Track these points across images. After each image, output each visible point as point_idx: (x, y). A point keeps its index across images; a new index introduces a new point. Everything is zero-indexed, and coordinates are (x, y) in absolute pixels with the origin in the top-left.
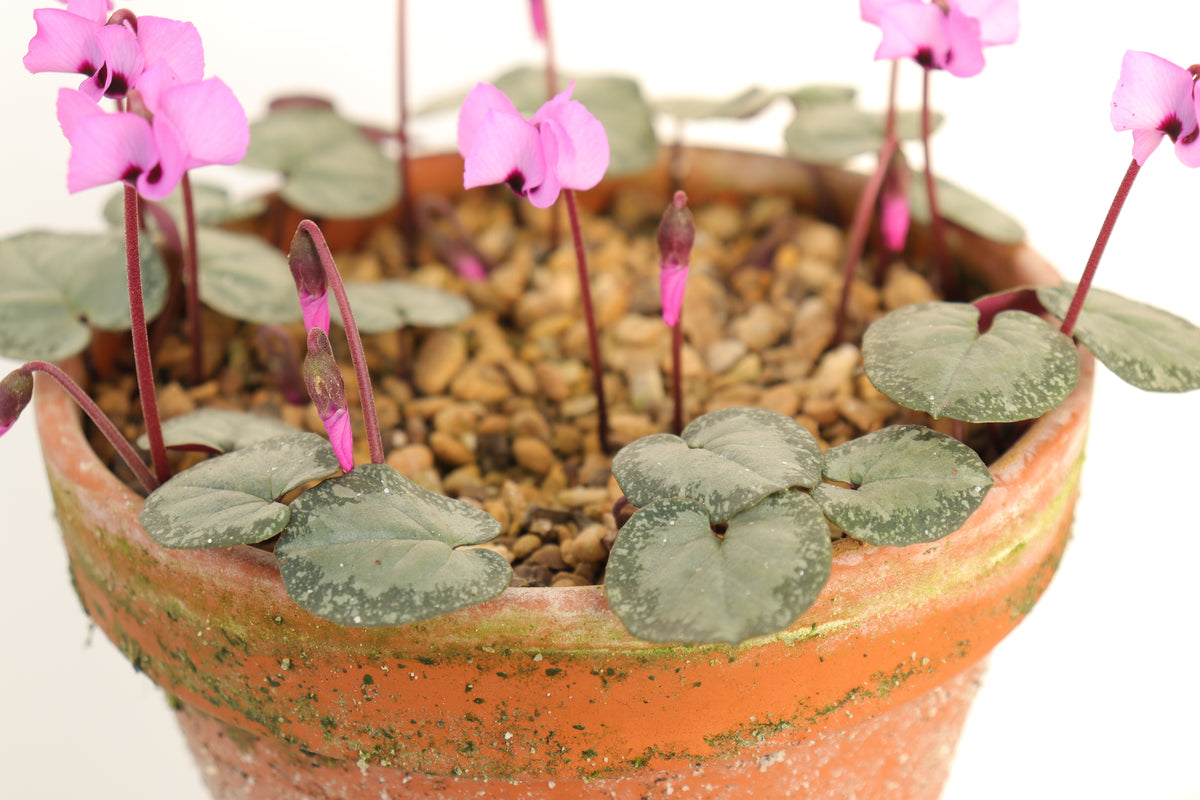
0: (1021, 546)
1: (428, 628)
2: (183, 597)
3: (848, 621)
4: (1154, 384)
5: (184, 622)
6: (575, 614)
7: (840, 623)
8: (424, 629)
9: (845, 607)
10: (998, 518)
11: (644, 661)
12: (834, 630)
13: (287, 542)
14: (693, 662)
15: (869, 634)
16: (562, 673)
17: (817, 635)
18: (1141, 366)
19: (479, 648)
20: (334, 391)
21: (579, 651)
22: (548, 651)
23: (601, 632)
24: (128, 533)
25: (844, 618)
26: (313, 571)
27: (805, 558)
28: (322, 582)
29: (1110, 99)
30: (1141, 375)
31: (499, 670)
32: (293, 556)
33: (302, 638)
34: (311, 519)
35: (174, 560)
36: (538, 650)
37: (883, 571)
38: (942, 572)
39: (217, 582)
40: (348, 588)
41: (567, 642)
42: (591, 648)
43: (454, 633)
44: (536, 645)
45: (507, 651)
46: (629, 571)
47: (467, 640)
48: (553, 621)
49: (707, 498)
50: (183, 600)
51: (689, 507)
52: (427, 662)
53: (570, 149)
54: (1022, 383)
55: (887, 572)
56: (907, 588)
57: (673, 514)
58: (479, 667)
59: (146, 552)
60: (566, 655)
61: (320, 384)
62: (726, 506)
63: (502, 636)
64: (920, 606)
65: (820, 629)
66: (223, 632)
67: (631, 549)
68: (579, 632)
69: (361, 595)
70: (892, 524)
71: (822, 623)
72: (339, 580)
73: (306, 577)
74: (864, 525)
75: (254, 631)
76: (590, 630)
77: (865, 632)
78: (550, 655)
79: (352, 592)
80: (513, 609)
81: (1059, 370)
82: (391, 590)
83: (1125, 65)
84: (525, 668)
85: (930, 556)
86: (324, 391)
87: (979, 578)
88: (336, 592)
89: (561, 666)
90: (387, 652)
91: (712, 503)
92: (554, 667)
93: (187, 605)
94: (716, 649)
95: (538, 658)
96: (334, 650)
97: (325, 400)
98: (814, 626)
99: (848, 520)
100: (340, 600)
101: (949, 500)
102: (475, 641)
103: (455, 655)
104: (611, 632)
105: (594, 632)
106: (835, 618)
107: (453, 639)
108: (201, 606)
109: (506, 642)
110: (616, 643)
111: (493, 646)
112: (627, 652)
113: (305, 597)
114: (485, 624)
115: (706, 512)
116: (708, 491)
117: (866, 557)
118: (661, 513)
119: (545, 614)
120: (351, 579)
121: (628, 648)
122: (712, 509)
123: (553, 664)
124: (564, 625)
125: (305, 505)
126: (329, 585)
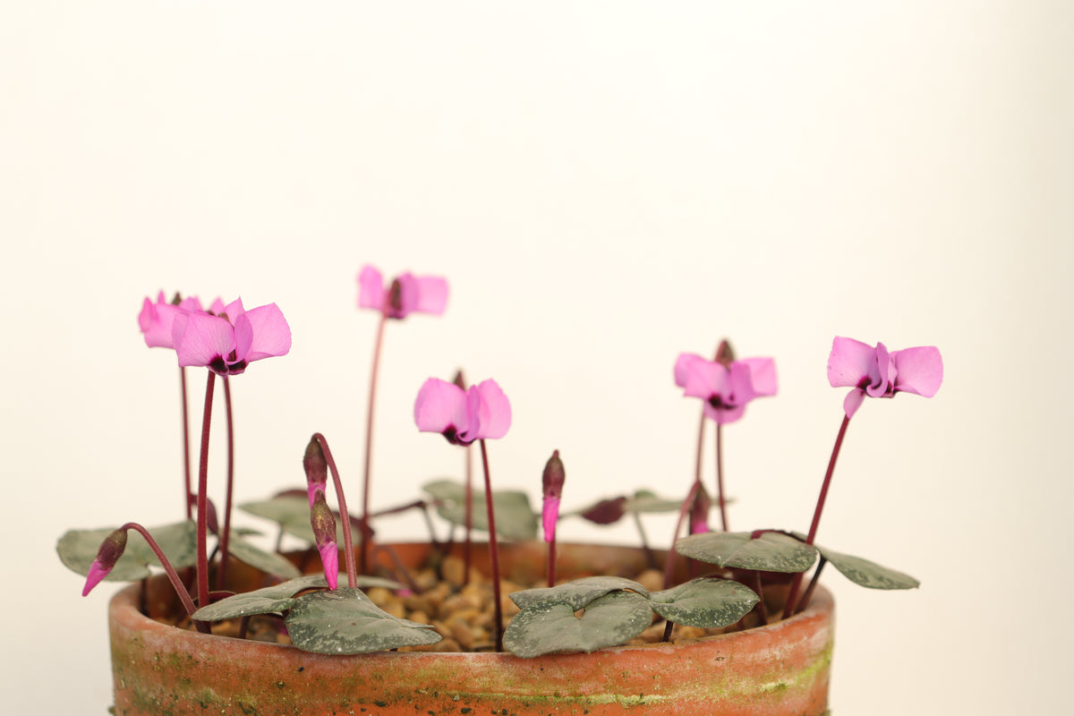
0: (783, 685)
1: (384, 677)
2: (212, 685)
3: (665, 697)
4: (869, 584)
5: (212, 707)
6: (482, 664)
7: (658, 697)
8: (381, 677)
9: (663, 685)
10: (765, 654)
11: (527, 705)
12: (655, 702)
13: (293, 617)
14: (560, 709)
15: (679, 712)
16: (472, 712)
17: (644, 703)
18: (860, 574)
19: (417, 691)
20: (329, 527)
21: (485, 695)
22: (464, 693)
23: (499, 679)
24: (179, 647)
25: (661, 694)
26: (310, 630)
27: (635, 615)
28: (316, 635)
29: (826, 364)
30: (859, 578)
31: (430, 709)
32: (297, 623)
33: (296, 697)
34: (309, 606)
35: (211, 656)
36: (457, 692)
37: (688, 665)
38: (728, 680)
39: (240, 664)
40: (334, 636)
41: (477, 686)
42: (492, 692)
43: (400, 680)
44: (456, 689)
45: (436, 693)
46: (519, 633)
47: (410, 685)
48: (468, 670)
49: (571, 599)
50: (213, 688)
51: (560, 603)
52: (381, 705)
53: (487, 413)
54: (779, 556)
55: (691, 665)
56: (704, 684)
57: (549, 608)
58: (416, 707)
59: (190, 657)
60: (475, 697)
61: (321, 520)
62: (584, 600)
63: (433, 682)
64: (714, 701)
65: (646, 699)
66: (240, 704)
67: (521, 625)
68: (485, 679)
69: (342, 640)
70: (692, 615)
71: (647, 695)
72: (328, 633)
73: (306, 633)
74: (674, 613)
75: (262, 698)
76: (492, 678)
77: (676, 710)
78: (465, 697)
79: (337, 639)
80: (441, 660)
81: (803, 554)
82: (362, 636)
83: (835, 343)
84: (447, 707)
85: (720, 663)
86: (323, 526)
87: (754, 696)
88: (325, 638)
89: (472, 706)
90: (354, 699)
91: (574, 600)
92: (467, 707)
93: (216, 690)
94: (576, 702)
95: (457, 698)
96: (317, 702)
97: (323, 534)
98: (641, 695)
99: (664, 611)
100: (327, 643)
101: (730, 606)
102: (415, 685)
103: (401, 697)
104: (506, 680)
105: (495, 680)
106: (656, 693)
107: (400, 684)
108: (225, 689)
109: (436, 685)
110: (509, 689)
111: (427, 689)
112: (516, 697)
113: (304, 643)
114: (423, 672)
115: (570, 604)
116: (573, 594)
117: (676, 650)
118: (541, 608)
119: (463, 664)
120: (336, 632)
121: (517, 694)
122: (575, 603)
123: (466, 704)
124: (476, 672)
125: (305, 599)
126: (320, 637)
